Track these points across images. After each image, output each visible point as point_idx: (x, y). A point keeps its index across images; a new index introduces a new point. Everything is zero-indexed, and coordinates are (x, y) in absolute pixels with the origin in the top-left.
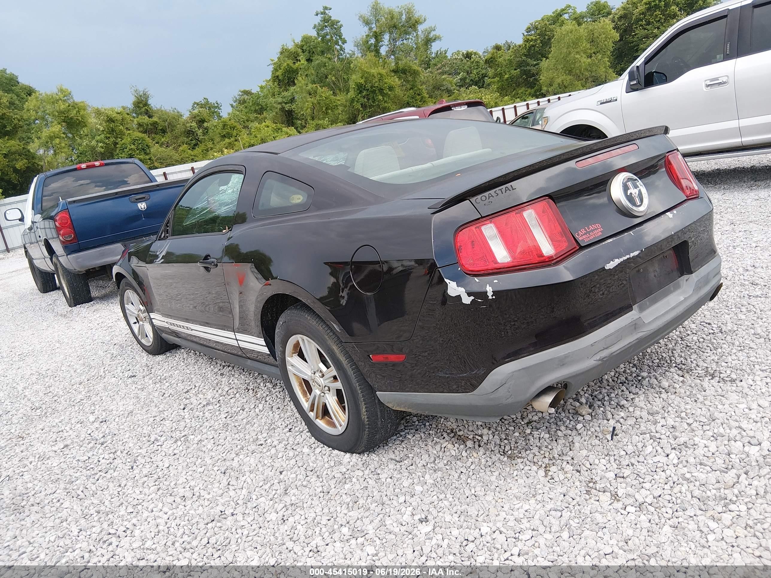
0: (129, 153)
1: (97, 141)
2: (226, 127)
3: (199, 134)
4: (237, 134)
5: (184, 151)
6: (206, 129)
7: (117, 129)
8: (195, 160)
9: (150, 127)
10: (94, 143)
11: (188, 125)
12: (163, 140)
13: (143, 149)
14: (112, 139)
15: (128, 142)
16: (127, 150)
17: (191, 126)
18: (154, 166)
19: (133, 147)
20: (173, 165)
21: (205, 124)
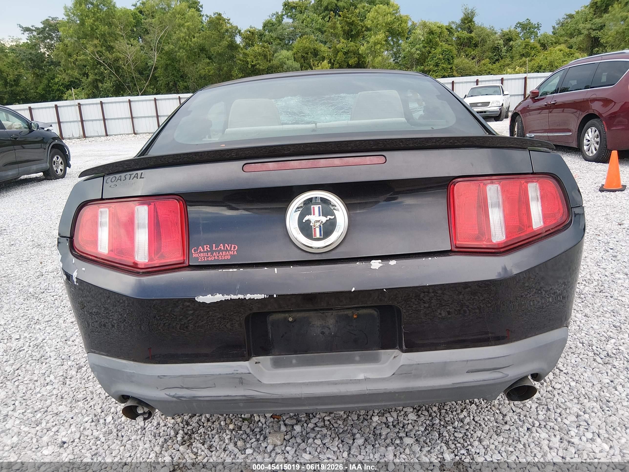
0: (437, 61)
1: (417, 49)
2: (527, 47)
3: (503, 51)
4: (535, 54)
5: (484, 64)
6: (510, 47)
7: (434, 41)
8: (491, 73)
9: (466, 41)
10: (413, 50)
11: (496, 42)
12: (472, 52)
13: (448, 60)
14: (427, 49)
15: (438, 52)
16: (436, 58)
17: (498, 43)
18: (452, 74)
19: (441, 56)
20: (470, 75)
21: (511, 43)
